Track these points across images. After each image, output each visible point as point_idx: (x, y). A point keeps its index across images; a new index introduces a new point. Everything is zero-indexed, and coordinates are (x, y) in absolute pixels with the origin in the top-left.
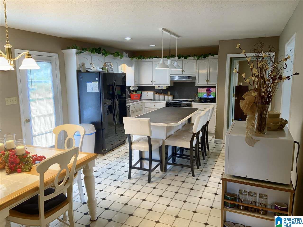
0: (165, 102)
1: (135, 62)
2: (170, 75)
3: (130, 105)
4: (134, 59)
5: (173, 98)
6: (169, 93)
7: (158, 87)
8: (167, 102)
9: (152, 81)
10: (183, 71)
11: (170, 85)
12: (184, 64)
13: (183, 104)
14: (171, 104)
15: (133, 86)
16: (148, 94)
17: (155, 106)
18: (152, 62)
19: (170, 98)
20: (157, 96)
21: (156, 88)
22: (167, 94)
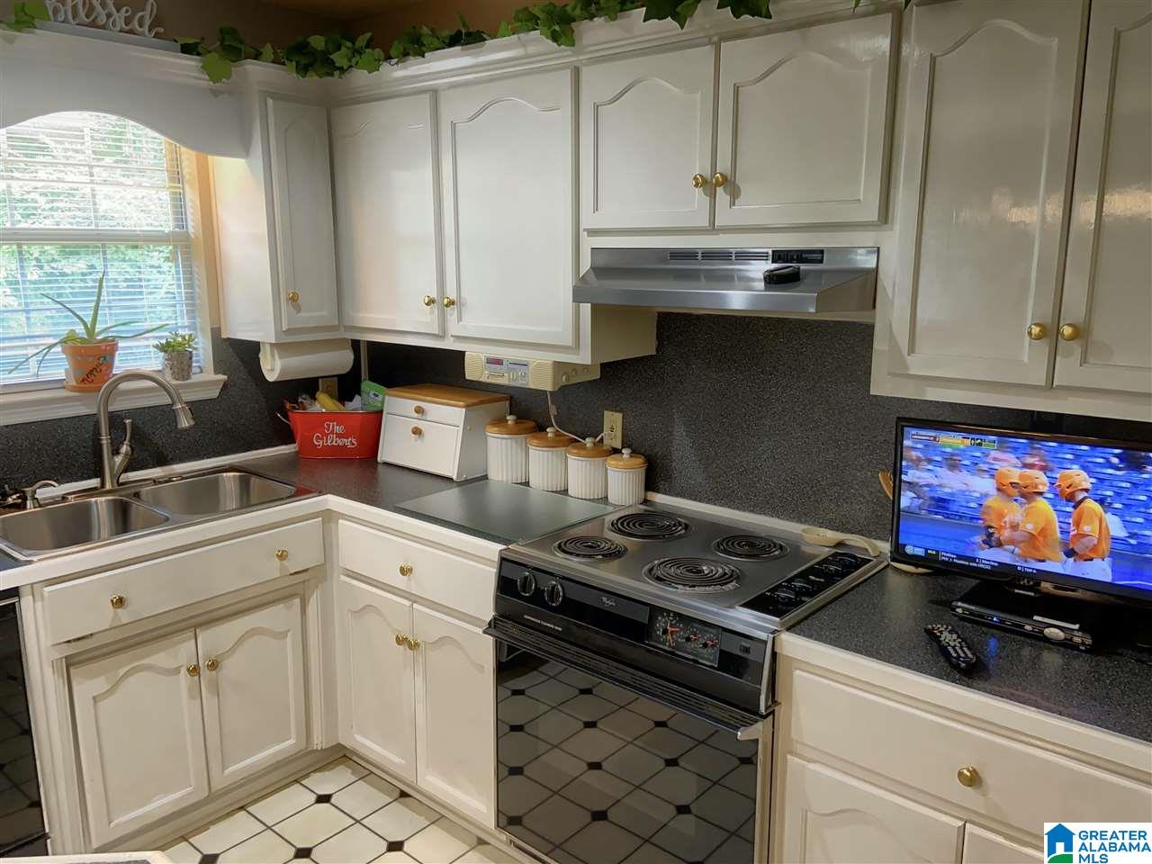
0: (493, 552)
1: (270, 102)
2: (589, 243)
4: (258, 72)
5: (651, 483)
6: (613, 422)
7: (491, 361)
8: (504, 559)
9: (431, 302)
10: (718, 184)
11: (584, 357)
12: (737, 89)
13: (665, 632)
14: (538, 598)
15: (281, 347)
16: (421, 425)
17: (411, 570)
18: (434, 93)
19: (621, 482)
20: (501, 450)
21: (469, 376)
22: (589, 441)
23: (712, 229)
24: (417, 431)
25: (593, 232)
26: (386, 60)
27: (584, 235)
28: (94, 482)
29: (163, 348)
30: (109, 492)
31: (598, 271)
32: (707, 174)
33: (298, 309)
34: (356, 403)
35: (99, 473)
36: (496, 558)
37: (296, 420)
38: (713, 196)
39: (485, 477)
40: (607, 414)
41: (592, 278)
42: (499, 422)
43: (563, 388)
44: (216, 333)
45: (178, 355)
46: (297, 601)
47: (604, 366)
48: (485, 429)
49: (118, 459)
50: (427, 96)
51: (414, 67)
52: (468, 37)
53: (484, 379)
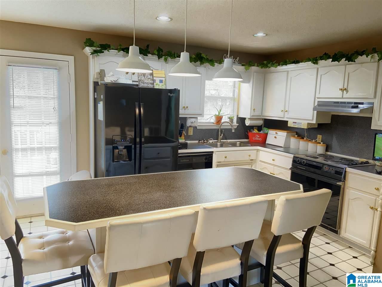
0: (292, 156)
1: (255, 73)
3: (213, 152)
4: (254, 68)
5: (327, 150)
6: (319, 137)
7: (294, 123)
8: (294, 157)
9: (282, 111)
10: (344, 90)
11: (314, 122)
12: (349, 73)
13: (325, 168)
14: (300, 163)
15: (250, 119)
16: (276, 136)
17: (274, 160)
18: (288, 71)
19: (320, 149)
20: (294, 142)
21: (288, 126)
22: (314, 141)
23: (342, 98)
24: (275, 137)
25: (318, 98)
26: (279, 65)
27: (316, 98)
28: (217, 141)
29: (229, 118)
30: (219, 142)
31: (318, 105)
32: (342, 88)
33: (255, 112)
34: (262, 132)
35: (217, 139)
36: (293, 157)
37: (250, 134)
38: (343, 92)
39: (289, 147)
40: (318, 136)
41: (317, 107)
42: (294, 136)
43: (308, 129)
44: (238, 116)
45: (231, 119)
46: (251, 165)
47: (319, 124)
48: (290, 137)
49: (221, 137)
50: (286, 72)
51: (284, 67)
52: (296, 62)
53: (292, 126)
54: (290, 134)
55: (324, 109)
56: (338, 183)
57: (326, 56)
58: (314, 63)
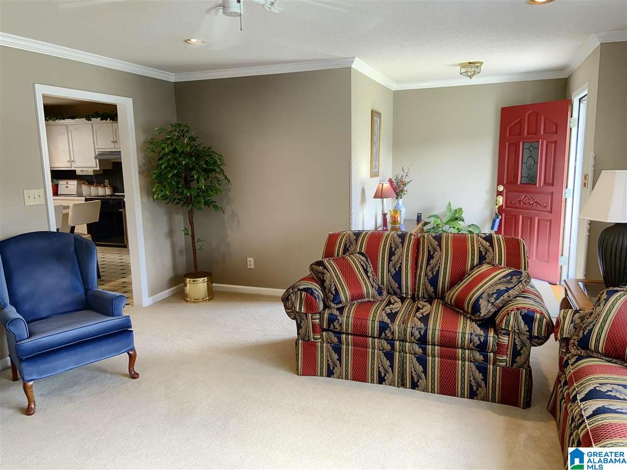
5: (114, 192)
6: (106, 182)
7: (81, 171)
9: (68, 161)
10: (114, 142)
11: (98, 169)
12: (115, 130)
16: (67, 185)
18: (67, 125)
19: (108, 191)
20: (85, 189)
21: (77, 174)
22: (102, 185)
23: (115, 148)
24: (67, 187)
26: (57, 119)
27: (96, 149)
31: (99, 154)
36: (84, 199)
38: (114, 144)
39: (82, 192)
40: (105, 180)
41: (98, 156)
42: (85, 184)
43: (95, 175)
47: (103, 170)
48: (81, 185)
50: (65, 126)
51: (62, 121)
52: (73, 118)
53: (80, 174)
54: (80, 182)
55: (105, 157)
56: (120, 210)
57: (96, 115)
58: (88, 120)
